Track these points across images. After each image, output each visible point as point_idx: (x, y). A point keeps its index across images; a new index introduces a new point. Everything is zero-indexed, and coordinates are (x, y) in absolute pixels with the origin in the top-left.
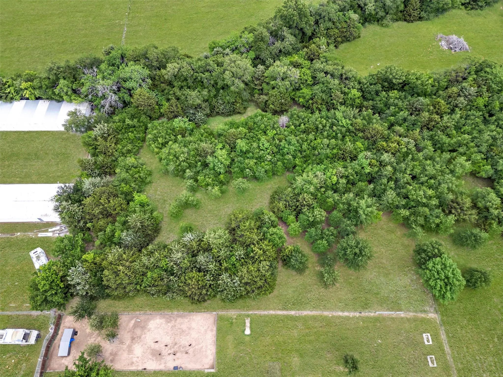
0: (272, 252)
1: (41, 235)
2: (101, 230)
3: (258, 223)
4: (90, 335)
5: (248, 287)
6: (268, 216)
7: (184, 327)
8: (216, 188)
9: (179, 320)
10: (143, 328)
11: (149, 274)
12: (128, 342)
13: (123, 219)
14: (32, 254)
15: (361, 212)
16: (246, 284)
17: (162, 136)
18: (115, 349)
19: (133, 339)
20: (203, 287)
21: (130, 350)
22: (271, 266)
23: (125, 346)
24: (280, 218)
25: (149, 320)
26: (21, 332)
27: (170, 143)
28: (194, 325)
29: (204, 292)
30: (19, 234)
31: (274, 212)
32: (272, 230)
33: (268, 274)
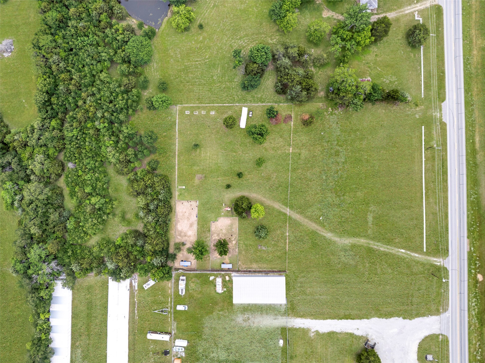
0: (150, 176)
1: (136, 288)
2: (136, 258)
3: (135, 182)
4: (183, 254)
5: (165, 187)
6: (131, 176)
7: (181, 215)
8: (114, 203)
9: (178, 217)
10: (181, 232)
11: (158, 231)
12: (186, 238)
13: (130, 247)
14: (146, 289)
15: (131, 132)
16: (163, 187)
18: (189, 243)
19: (185, 236)
20: (164, 206)
21: (190, 236)
22: (156, 176)
23: (188, 239)
24: (132, 170)
25: (178, 230)
26: (181, 282)
28: (181, 211)
29: (166, 206)
30: (135, 299)
31: (129, 173)
32: (139, 174)
33: (160, 178)
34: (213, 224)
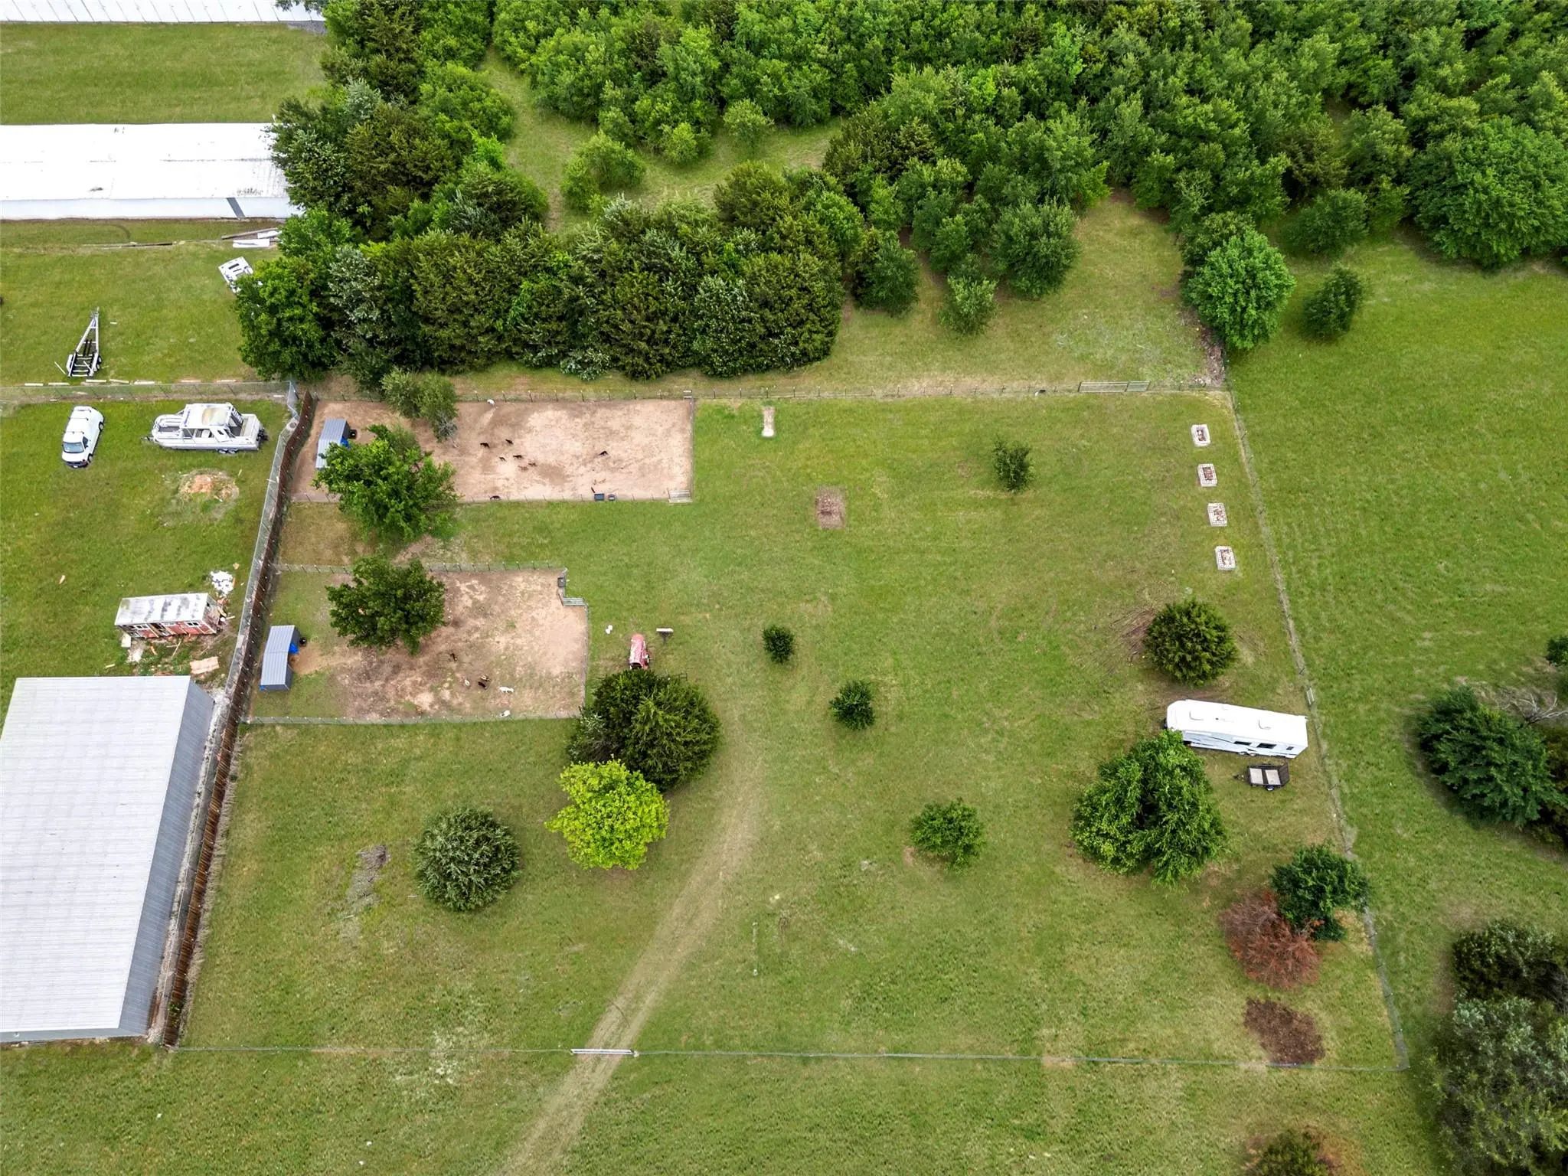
1: (239, 244)
7: (615, 424)
8: (684, 125)
9: (601, 412)
10: (516, 426)
14: (225, 269)
17: (536, 17)
18: (448, 458)
19: (491, 447)
25: (526, 412)
26: (223, 412)
27: (559, 31)
30: (182, 242)
32: (828, 196)
34: (553, 580)
